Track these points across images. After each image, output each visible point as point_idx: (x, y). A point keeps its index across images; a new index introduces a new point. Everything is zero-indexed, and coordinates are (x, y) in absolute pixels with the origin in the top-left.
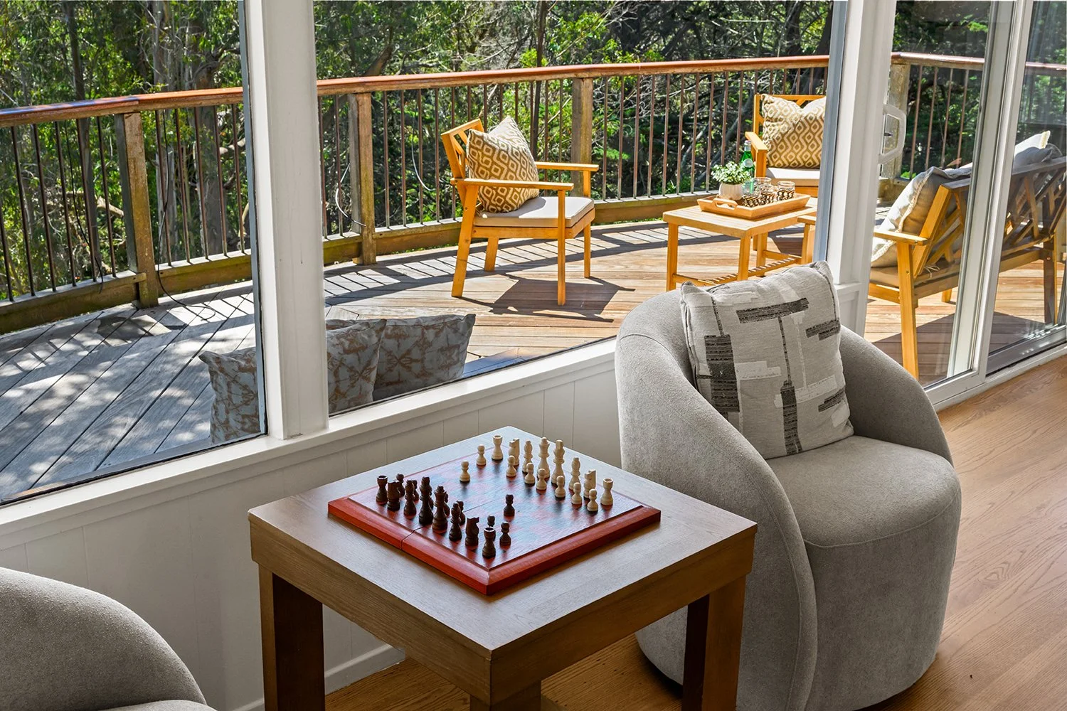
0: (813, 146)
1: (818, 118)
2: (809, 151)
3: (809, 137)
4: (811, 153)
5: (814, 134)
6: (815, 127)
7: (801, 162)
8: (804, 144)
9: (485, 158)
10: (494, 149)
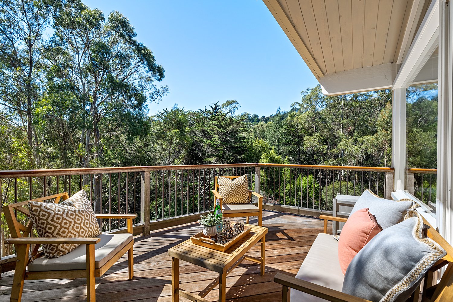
0: (239, 195)
1: (240, 184)
2: (238, 197)
3: (237, 192)
4: (239, 198)
5: (239, 191)
6: (239, 188)
7: (235, 201)
8: (235, 194)
9: (41, 221)
10: (49, 214)
